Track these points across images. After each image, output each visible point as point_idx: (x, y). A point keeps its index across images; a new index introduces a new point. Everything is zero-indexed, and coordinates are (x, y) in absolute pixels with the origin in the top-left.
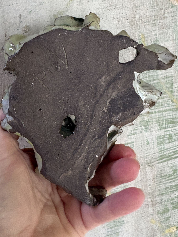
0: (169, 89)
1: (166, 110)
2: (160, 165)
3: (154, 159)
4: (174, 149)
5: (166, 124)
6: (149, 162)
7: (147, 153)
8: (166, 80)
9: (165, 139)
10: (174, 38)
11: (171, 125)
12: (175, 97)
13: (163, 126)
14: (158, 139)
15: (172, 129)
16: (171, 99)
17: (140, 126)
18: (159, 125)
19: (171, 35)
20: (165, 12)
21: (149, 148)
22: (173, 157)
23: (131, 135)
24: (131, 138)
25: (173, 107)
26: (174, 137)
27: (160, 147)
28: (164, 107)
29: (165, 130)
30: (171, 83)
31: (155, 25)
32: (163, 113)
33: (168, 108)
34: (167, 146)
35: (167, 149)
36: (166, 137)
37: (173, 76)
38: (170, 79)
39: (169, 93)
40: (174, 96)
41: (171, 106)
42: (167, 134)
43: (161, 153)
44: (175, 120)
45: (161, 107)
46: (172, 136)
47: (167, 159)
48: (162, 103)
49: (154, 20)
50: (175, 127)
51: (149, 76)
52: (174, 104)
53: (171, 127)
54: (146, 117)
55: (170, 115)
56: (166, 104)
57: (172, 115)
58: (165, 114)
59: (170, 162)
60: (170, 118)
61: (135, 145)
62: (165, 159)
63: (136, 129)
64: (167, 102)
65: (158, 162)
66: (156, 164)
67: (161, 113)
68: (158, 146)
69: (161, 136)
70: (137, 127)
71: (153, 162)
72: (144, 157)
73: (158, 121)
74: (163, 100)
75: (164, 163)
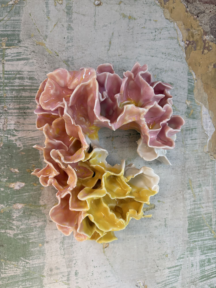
0: (209, 223)
1: (207, 239)
2: (201, 284)
3: (197, 278)
4: (212, 270)
5: (206, 251)
6: (193, 281)
7: (191, 274)
8: (206, 215)
9: (205, 262)
10: (213, 184)
11: (210, 251)
12: (213, 230)
13: (204, 252)
14: (200, 262)
15: (210, 254)
16: (210, 231)
17: (187, 252)
18: (201, 251)
19: (210, 181)
20: (206, 164)
21: (193, 269)
22: (211, 276)
23: (180, 259)
24: (179, 261)
25: (212, 237)
26: (212, 261)
27: (202, 269)
28: (205, 237)
29: (206, 255)
30: (210, 218)
31: (199, 173)
32: (205, 241)
33: (208, 238)
34: (207, 268)
35: (207, 270)
36: (206, 261)
37: (212, 213)
38: (210, 215)
39: (209, 226)
40: (212, 228)
41: (210, 236)
42: (207, 258)
43: (202, 274)
44: (213, 248)
45: (203, 236)
46: (211, 260)
47: (206, 278)
48: (203, 233)
49: (199, 170)
50: (213, 252)
51: (194, 212)
52: (212, 234)
53: (210, 253)
54: (192, 244)
55: (210, 244)
56: (207, 234)
57: (211, 243)
58: (206, 242)
59: (208, 281)
60: (209, 246)
61: (183, 267)
62: (205, 279)
63: (184, 254)
64: (208, 233)
65: (200, 281)
66: (198, 282)
67: (203, 242)
68: (200, 268)
69: (202, 260)
70: (185, 253)
71: (196, 281)
72: (189, 277)
73: (200, 248)
74: (204, 231)
75: (204, 282)
